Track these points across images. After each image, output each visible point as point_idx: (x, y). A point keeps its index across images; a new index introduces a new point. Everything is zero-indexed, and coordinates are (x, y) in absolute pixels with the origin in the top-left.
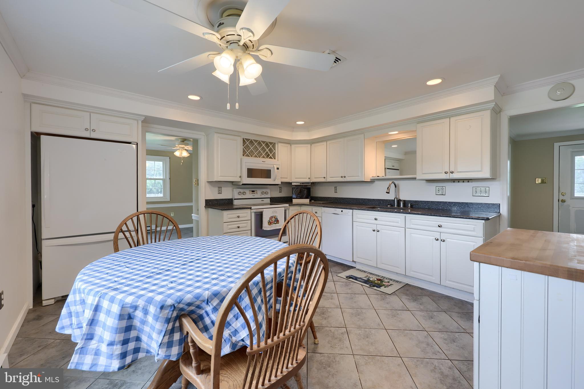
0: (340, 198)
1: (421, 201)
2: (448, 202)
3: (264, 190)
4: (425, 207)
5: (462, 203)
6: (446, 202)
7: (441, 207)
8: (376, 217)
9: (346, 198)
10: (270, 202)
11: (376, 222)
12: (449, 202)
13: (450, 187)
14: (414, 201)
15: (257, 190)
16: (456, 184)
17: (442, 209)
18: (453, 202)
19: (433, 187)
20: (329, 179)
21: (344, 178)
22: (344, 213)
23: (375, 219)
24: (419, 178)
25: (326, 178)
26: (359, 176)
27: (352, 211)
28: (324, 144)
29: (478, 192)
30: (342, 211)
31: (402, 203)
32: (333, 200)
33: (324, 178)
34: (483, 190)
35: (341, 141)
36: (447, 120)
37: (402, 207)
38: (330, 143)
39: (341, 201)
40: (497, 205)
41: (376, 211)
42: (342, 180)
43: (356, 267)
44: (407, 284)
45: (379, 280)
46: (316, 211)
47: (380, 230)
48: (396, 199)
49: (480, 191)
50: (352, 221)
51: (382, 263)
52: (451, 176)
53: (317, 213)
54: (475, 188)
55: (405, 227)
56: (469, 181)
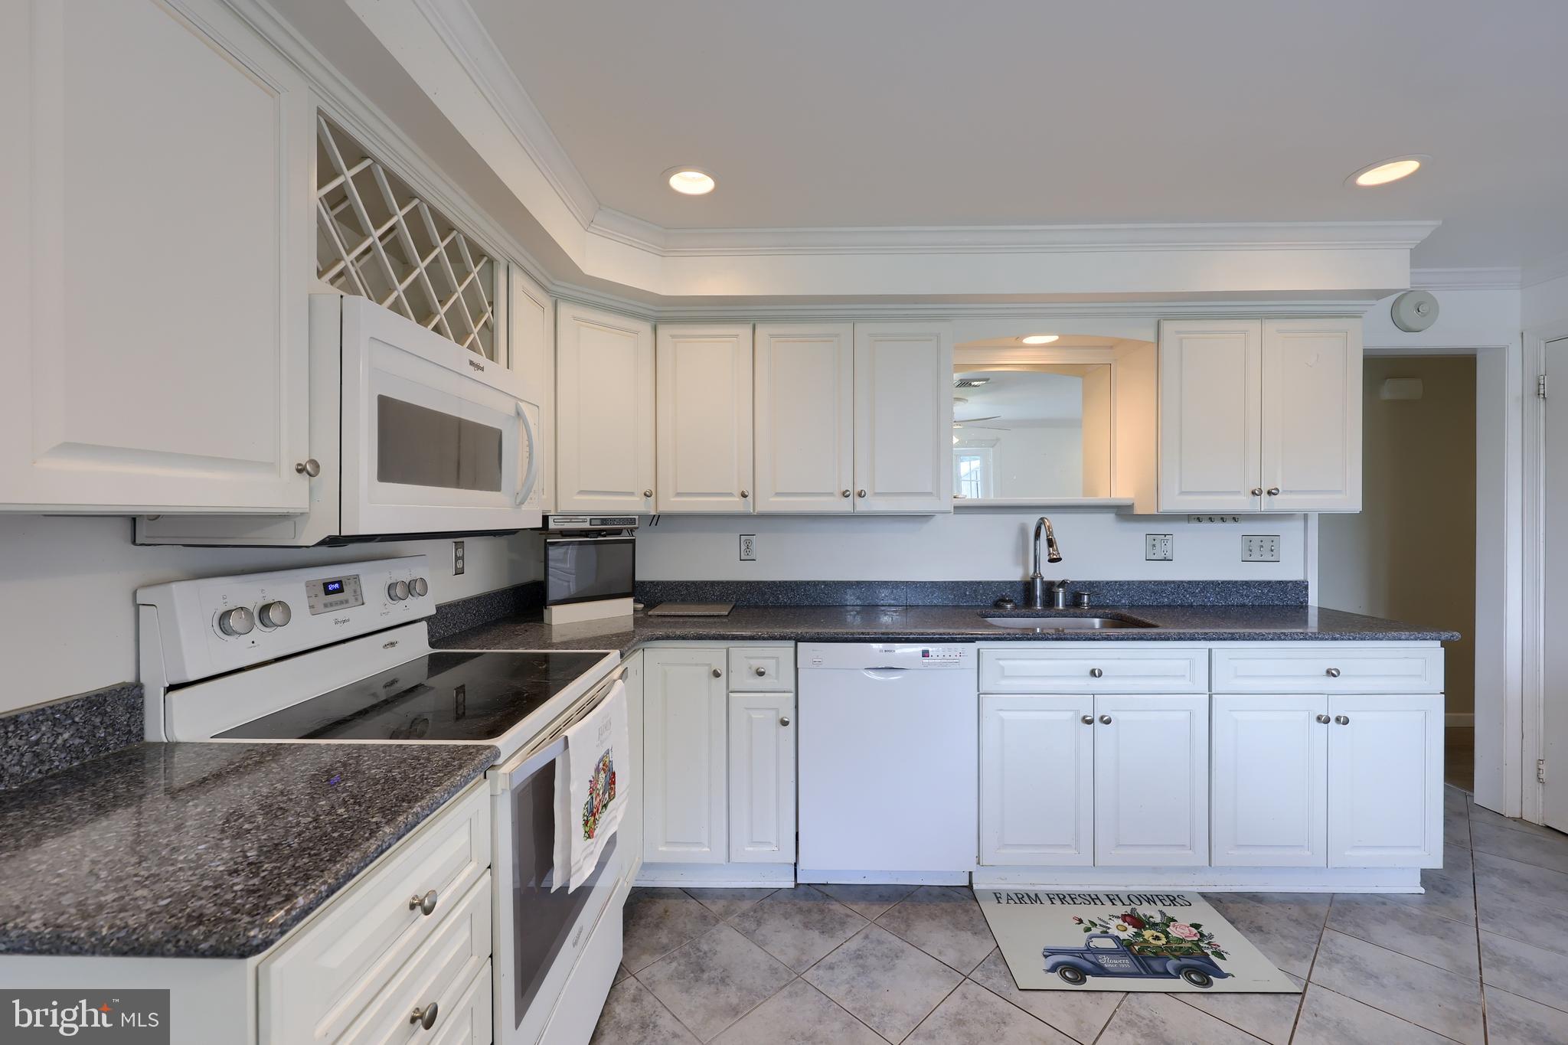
0: (774, 582)
1: (1107, 583)
2: (1185, 582)
3: (401, 572)
4: (1120, 601)
5: (1223, 582)
6: (1182, 582)
7: (1168, 599)
8: (1096, 665)
9: (808, 583)
10: (432, 645)
11: (1096, 684)
12: (1189, 582)
13: (1184, 538)
14: (1085, 582)
15: (357, 577)
16: (1205, 526)
17: (1169, 606)
18: (1199, 582)
19: (1135, 536)
20: (768, 503)
21: (858, 500)
22: (935, 664)
23: (1093, 673)
24: (1168, 506)
25: (750, 498)
26: (930, 494)
27: (979, 650)
28: (736, 336)
29: (1256, 549)
30: (925, 654)
31: (1064, 593)
32: (735, 593)
33: (744, 496)
34: (1267, 545)
35: (837, 335)
36: (1253, 326)
37: (1061, 606)
38: (772, 336)
39: (780, 596)
40: (1302, 587)
41: (1094, 640)
42: (844, 506)
43: (975, 887)
44: (1205, 896)
45: (1138, 922)
46: (757, 664)
47: (1113, 715)
48: (1038, 580)
49: (1262, 548)
50: (978, 691)
51: (1119, 846)
52: (1265, 504)
53: (769, 675)
54: (1248, 538)
55: (1210, 690)
56: (1235, 518)
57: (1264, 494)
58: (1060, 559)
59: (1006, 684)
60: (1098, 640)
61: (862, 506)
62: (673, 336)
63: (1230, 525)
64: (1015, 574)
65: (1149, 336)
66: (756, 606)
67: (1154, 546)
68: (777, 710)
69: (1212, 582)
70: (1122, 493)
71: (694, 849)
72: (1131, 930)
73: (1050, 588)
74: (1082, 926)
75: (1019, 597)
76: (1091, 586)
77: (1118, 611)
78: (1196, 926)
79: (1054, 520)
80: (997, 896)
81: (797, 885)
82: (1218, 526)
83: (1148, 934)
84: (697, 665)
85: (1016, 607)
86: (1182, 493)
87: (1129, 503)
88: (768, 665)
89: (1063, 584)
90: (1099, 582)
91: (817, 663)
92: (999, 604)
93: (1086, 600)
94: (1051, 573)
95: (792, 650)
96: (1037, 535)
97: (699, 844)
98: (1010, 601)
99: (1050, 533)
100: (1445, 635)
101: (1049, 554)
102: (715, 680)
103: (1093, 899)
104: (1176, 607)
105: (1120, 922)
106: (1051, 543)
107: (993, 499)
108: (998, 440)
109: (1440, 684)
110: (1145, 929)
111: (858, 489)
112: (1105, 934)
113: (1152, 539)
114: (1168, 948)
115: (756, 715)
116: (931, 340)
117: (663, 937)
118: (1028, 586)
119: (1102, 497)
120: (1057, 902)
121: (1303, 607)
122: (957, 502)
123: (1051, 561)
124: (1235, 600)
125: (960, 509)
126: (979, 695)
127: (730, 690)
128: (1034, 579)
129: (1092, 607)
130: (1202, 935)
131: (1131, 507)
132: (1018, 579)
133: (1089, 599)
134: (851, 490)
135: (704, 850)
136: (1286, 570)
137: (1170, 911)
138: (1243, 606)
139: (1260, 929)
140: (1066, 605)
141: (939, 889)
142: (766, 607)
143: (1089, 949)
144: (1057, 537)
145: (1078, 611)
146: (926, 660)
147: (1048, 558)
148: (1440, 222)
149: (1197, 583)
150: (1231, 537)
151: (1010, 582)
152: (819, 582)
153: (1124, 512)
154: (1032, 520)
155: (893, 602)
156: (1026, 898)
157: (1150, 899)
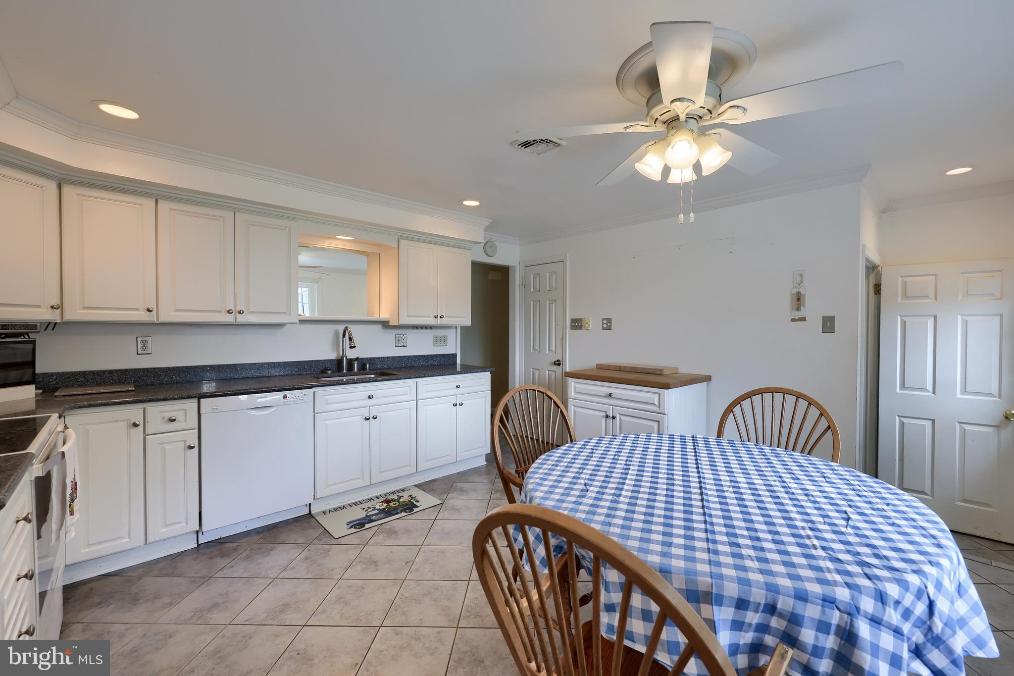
0: (169, 368)
1: (378, 358)
4: (384, 367)
7: (405, 364)
8: (371, 393)
9: (197, 367)
11: (371, 401)
12: (413, 356)
13: (411, 335)
14: (368, 358)
16: (420, 331)
17: (405, 367)
19: (391, 335)
20: (167, 315)
21: (238, 316)
22: (291, 401)
23: (369, 397)
24: (403, 322)
25: (154, 313)
26: (285, 313)
27: (314, 392)
28: (141, 205)
29: (439, 341)
30: (285, 397)
31: (358, 364)
32: (132, 377)
33: (149, 310)
34: (443, 339)
35: (223, 217)
36: (435, 247)
37: (356, 370)
38: (171, 209)
39: (174, 377)
40: (455, 356)
41: (370, 382)
42: (229, 319)
43: (312, 513)
44: (415, 486)
45: (388, 501)
46: (168, 415)
47: (378, 415)
48: (345, 358)
49: (440, 340)
50: (314, 412)
51: (381, 472)
52: (439, 322)
53: (179, 420)
54: (436, 336)
55: (417, 399)
56: (431, 327)
57: (439, 317)
58: (355, 347)
59: (328, 407)
60: (372, 382)
61: (241, 319)
62: (79, 195)
63: (429, 331)
64: (333, 356)
65: (395, 245)
66: (153, 384)
67: (399, 340)
68: (185, 441)
69: (422, 356)
70: (384, 315)
71: (118, 542)
72: (385, 505)
73: (350, 362)
74: (365, 510)
75: (334, 368)
76: (371, 360)
77: (382, 371)
78: (410, 496)
79: (352, 328)
80: (324, 513)
81: (198, 545)
82: (424, 331)
83: (391, 504)
84: (117, 421)
85: (333, 372)
86: (408, 316)
87: (387, 320)
88: (179, 415)
89: (357, 359)
90: (374, 358)
91: (215, 410)
92: (324, 372)
93: (368, 367)
94: (351, 354)
95: (196, 404)
96: (344, 335)
97: (122, 538)
98: (330, 370)
99: (350, 334)
100: (491, 369)
101: (350, 344)
102: (134, 430)
103: (370, 500)
104: (407, 367)
105: (381, 504)
106: (350, 339)
107: (317, 316)
108: (320, 279)
109: (490, 388)
110: (391, 503)
111: (238, 309)
112: (374, 509)
113: (398, 338)
114: (400, 506)
115: (167, 447)
116: (285, 230)
117: (96, 599)
118: (339, 362)
119: (376, 317)
120: (354, 506)
121: (455, 364)
122: (301, 318)
123: (351, 347)
124: (431, 363)
125: (303, 322)
126: (314, 415)
127: (146, 434)
128: (342, 358)
129: (370, 370)
130: (412, 498)
131: (388, 322)
132: (334, 358)
133: (369, 366)
134: (233, 309)
135: (124, 541)
136: (449, 349)
137: (400, 495)
138: (434, 365)
139: (433, 490)
140: (358, 370)
141: (293, 520)
142: (161, 384)
143: (367, 516)
144: (354, 336)
145: (364, 372)
146: (285, 400)
147: (349, 346)
148: (491, 221)
149: (416, 356)
150: (429, 335)
151: (330, 360)
152: (205, 366)
153: (385, 324)
154: (341, 328)
155: (259, 375)
156: (339, 509)
157: (393, 493)
